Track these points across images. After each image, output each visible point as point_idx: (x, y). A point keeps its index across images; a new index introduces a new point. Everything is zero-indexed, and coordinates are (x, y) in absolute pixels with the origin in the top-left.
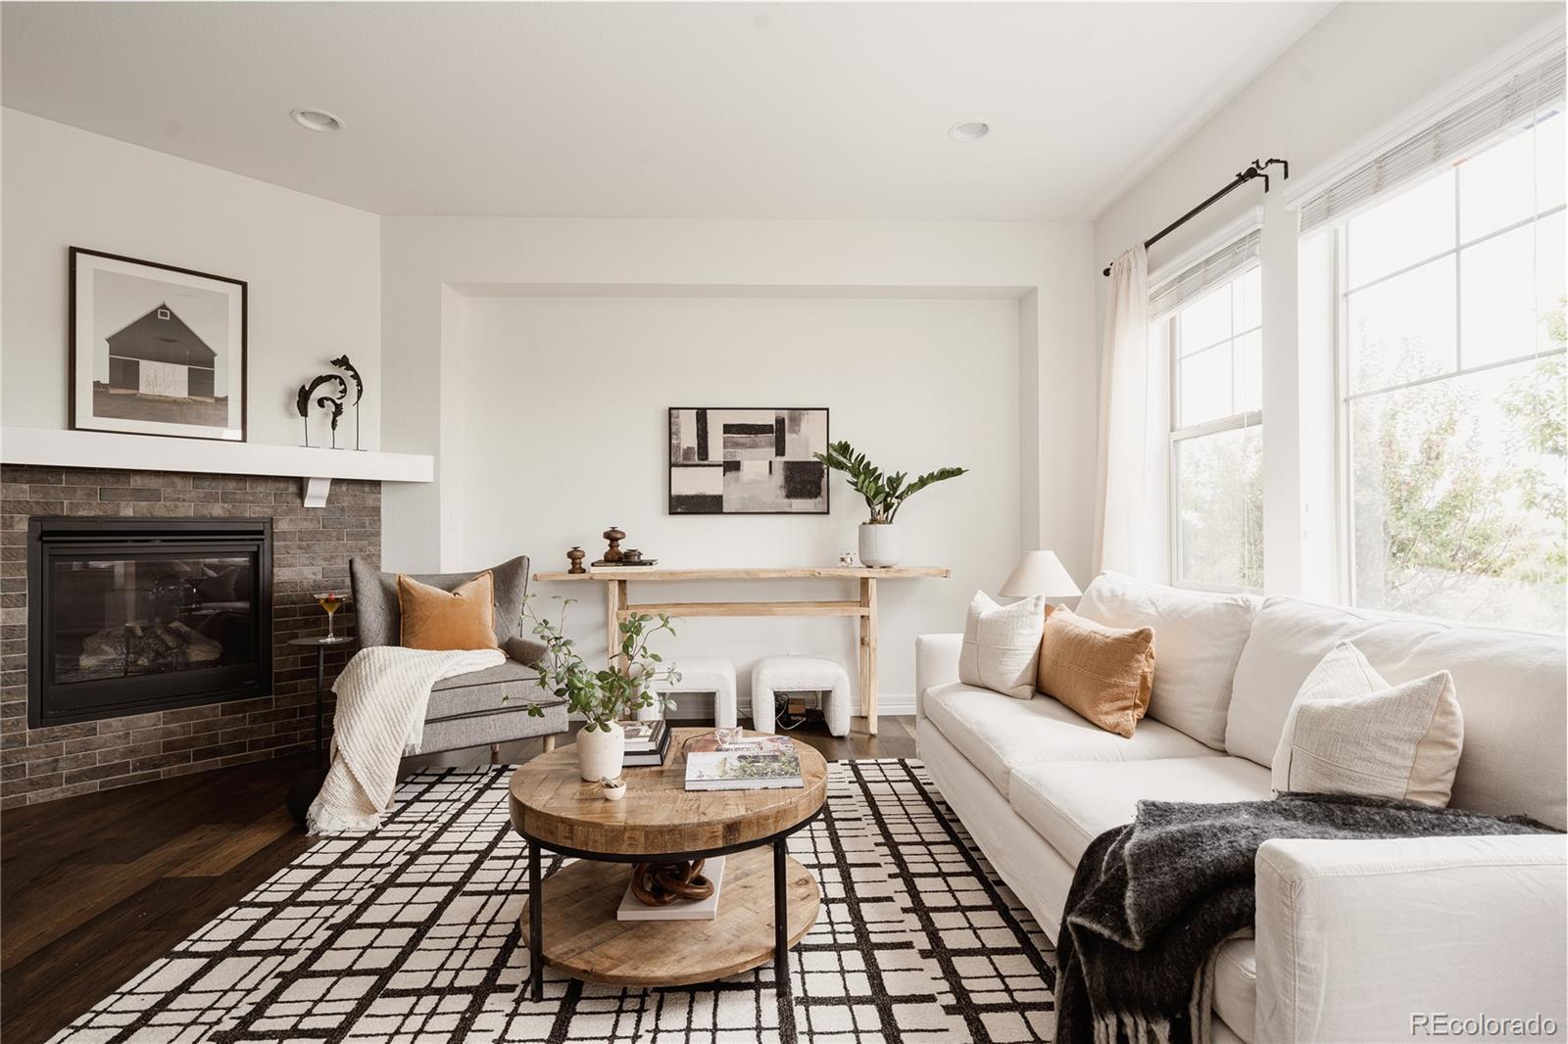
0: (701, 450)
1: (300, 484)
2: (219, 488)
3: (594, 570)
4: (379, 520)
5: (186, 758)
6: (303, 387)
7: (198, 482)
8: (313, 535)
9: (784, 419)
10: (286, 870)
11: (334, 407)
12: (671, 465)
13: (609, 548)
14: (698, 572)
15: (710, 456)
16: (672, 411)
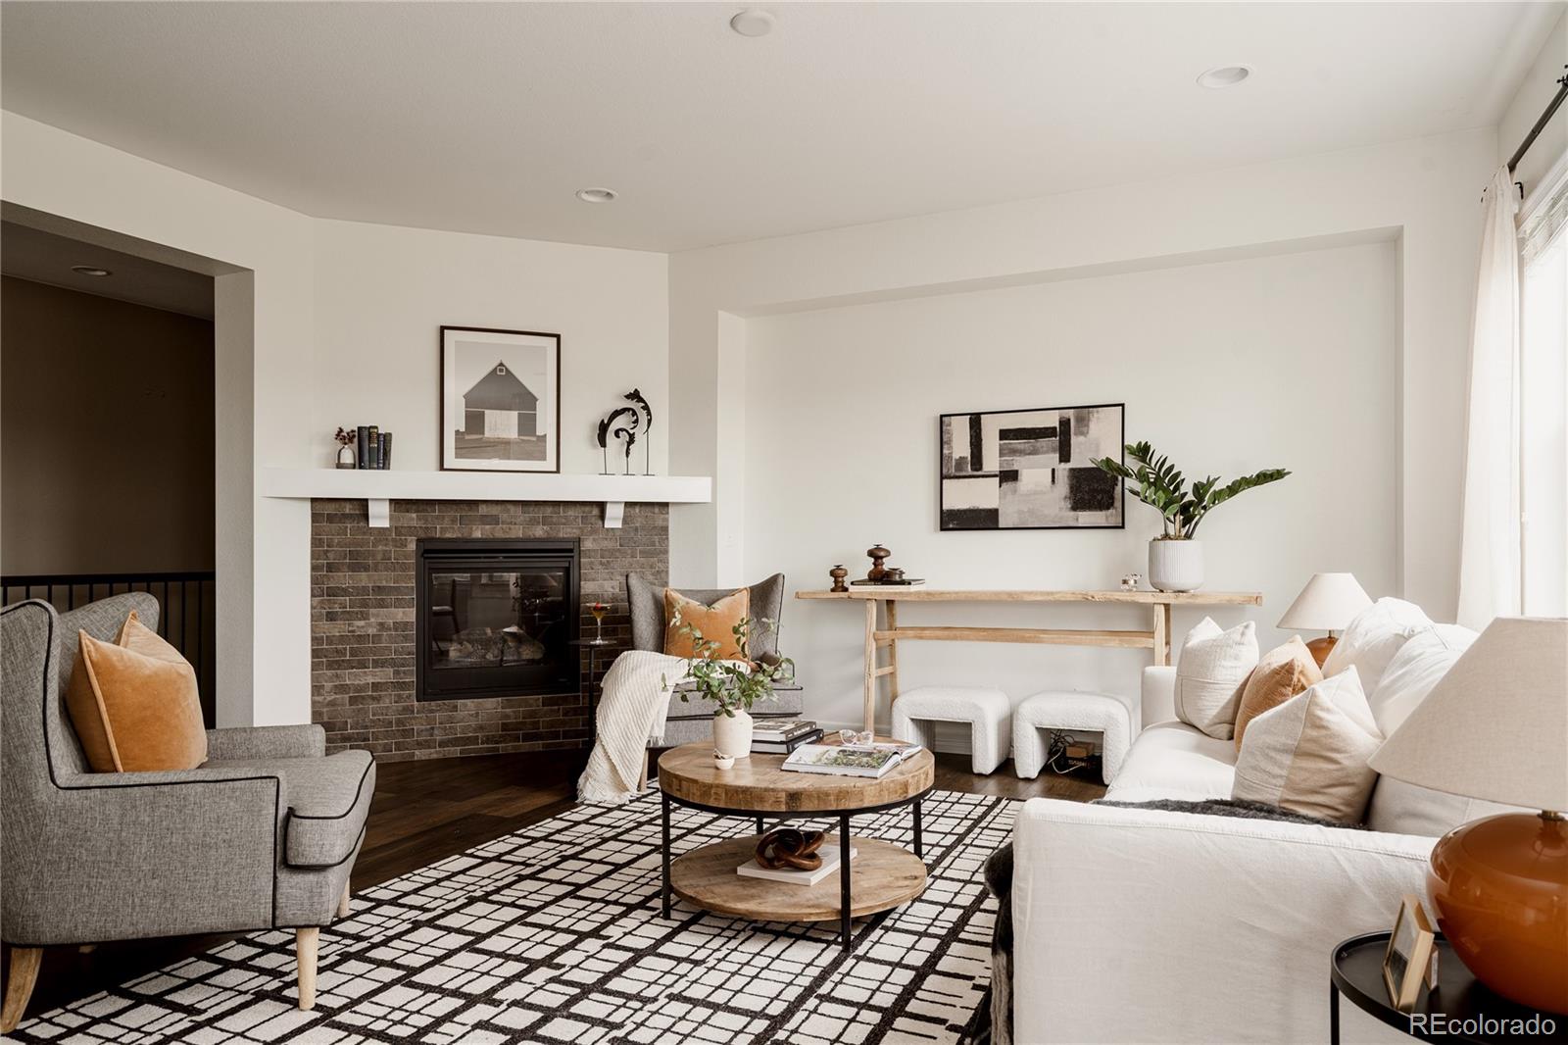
0: (974, 460)
1: (601, 506)
2: (540, 513)
3: (852, 589)
4: (667, 539)
5: (517, 739)
6: (603, 421)
7: (526, 509)
8: (612, 553)
9: (1069, 420)
10: (550, 820)
11: (628, 436)
12: (942, 477)
13: (873, 567)
14: (957, 593)
15: (984, 466)
16: (944, 419)
